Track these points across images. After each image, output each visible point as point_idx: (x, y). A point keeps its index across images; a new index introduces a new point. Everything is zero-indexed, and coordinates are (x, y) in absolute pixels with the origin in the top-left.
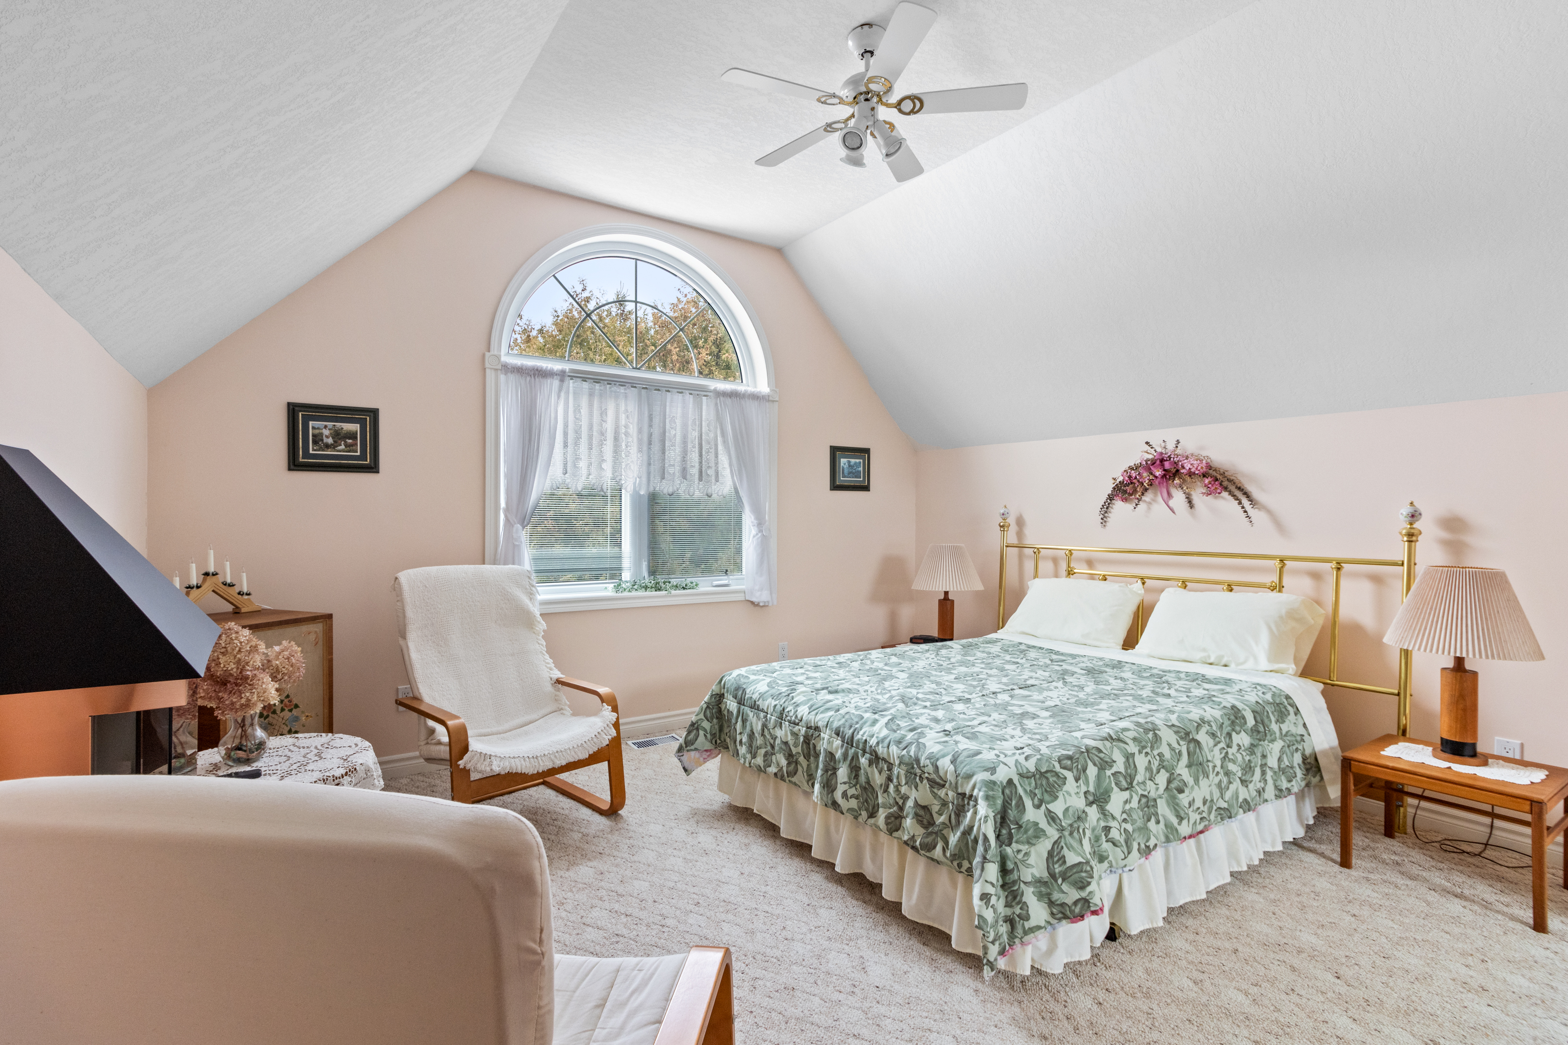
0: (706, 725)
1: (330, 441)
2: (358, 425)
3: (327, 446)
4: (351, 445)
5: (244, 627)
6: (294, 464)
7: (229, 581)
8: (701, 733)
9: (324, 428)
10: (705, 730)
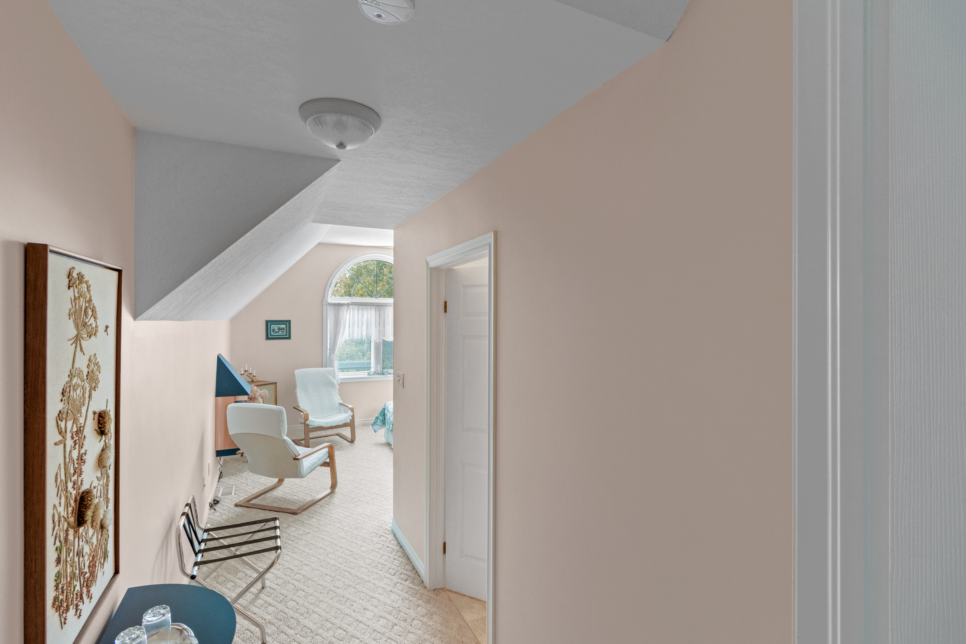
0: (380, 417)
1: (277, 331)
2: (285, 325)
3: (276, 332)
4: (283, 332)
5: (255, 386)
6: (268, 338)
7: (251, 373)
8: (379, 420)
9: (275, 327)
10: (380, 419)
